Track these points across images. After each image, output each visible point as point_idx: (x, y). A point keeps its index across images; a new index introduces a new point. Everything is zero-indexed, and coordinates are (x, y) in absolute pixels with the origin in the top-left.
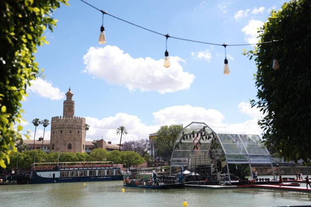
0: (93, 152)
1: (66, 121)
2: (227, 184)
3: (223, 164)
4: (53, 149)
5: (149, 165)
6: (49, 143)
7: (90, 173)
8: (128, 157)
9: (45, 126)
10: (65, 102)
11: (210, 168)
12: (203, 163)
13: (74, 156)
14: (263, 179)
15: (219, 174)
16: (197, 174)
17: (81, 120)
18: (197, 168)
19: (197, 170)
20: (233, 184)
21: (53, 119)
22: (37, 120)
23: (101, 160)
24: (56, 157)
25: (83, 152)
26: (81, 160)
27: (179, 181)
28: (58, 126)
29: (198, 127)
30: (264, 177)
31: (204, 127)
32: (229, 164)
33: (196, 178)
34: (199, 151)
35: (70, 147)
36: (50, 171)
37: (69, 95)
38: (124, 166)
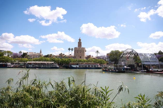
0: (89, 59)
1: (79, 49)
2: (142, 72)
3: (140, 64)
4: (75, 58)
5: (107, 64)
6: (74, 56)
7: (89, 66)
8: (101, 61)
9: (72, 50)
10: (78, 42)
11: (134, 66)
12: (131, 64)
13: (82, 60)
14: (155, 70)
15: (138, 68)
16: (130, 68)
17: (84, 48)
18: (128, 66)
19: (129, 66)
20: (144, 71)
21: (75, 48)
22: (70, 48)
23: (91, 62)
24: (77, 60)
25: (85, 59)
26: (85, 62)
27: (123, 70)
28: (76, 50)
29: (129, 51)
30: (156, 69)
31: (133, 51)
32: (143, 64)
33: (130, 69)
34: (130, 59)
35: (80, 57)
36: (76, 65)
37: (80, 40)
38: (100, 64)
